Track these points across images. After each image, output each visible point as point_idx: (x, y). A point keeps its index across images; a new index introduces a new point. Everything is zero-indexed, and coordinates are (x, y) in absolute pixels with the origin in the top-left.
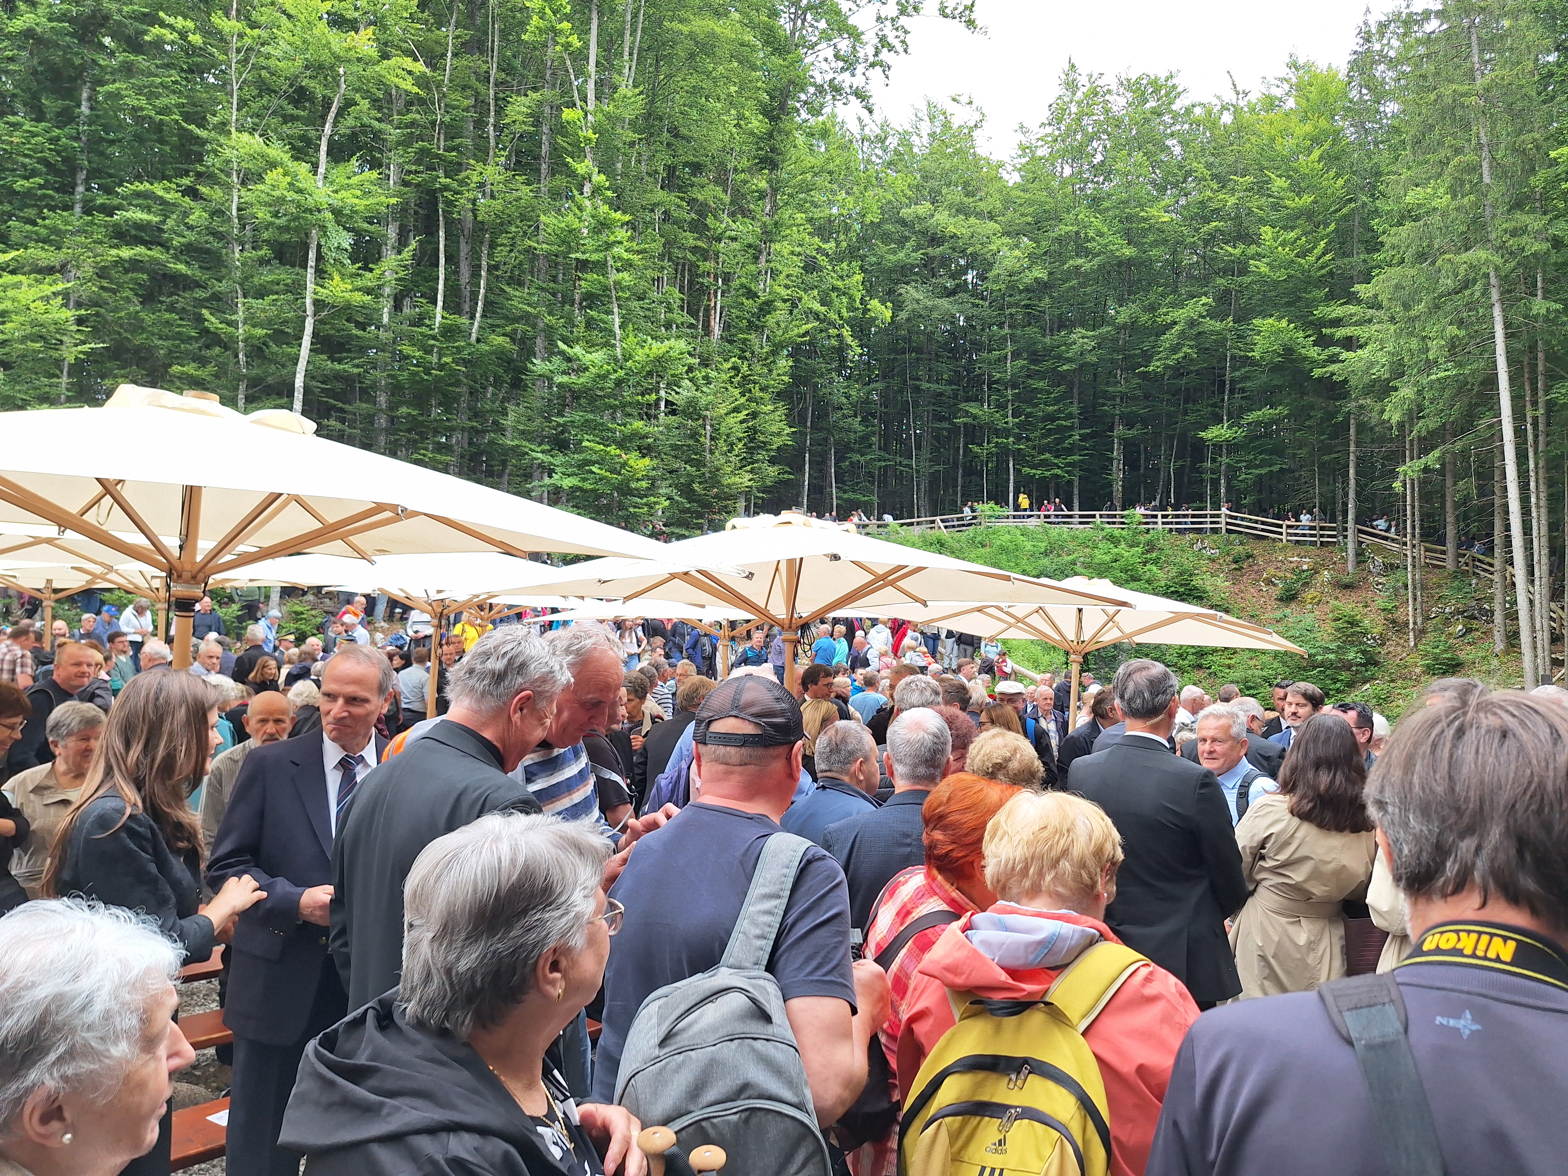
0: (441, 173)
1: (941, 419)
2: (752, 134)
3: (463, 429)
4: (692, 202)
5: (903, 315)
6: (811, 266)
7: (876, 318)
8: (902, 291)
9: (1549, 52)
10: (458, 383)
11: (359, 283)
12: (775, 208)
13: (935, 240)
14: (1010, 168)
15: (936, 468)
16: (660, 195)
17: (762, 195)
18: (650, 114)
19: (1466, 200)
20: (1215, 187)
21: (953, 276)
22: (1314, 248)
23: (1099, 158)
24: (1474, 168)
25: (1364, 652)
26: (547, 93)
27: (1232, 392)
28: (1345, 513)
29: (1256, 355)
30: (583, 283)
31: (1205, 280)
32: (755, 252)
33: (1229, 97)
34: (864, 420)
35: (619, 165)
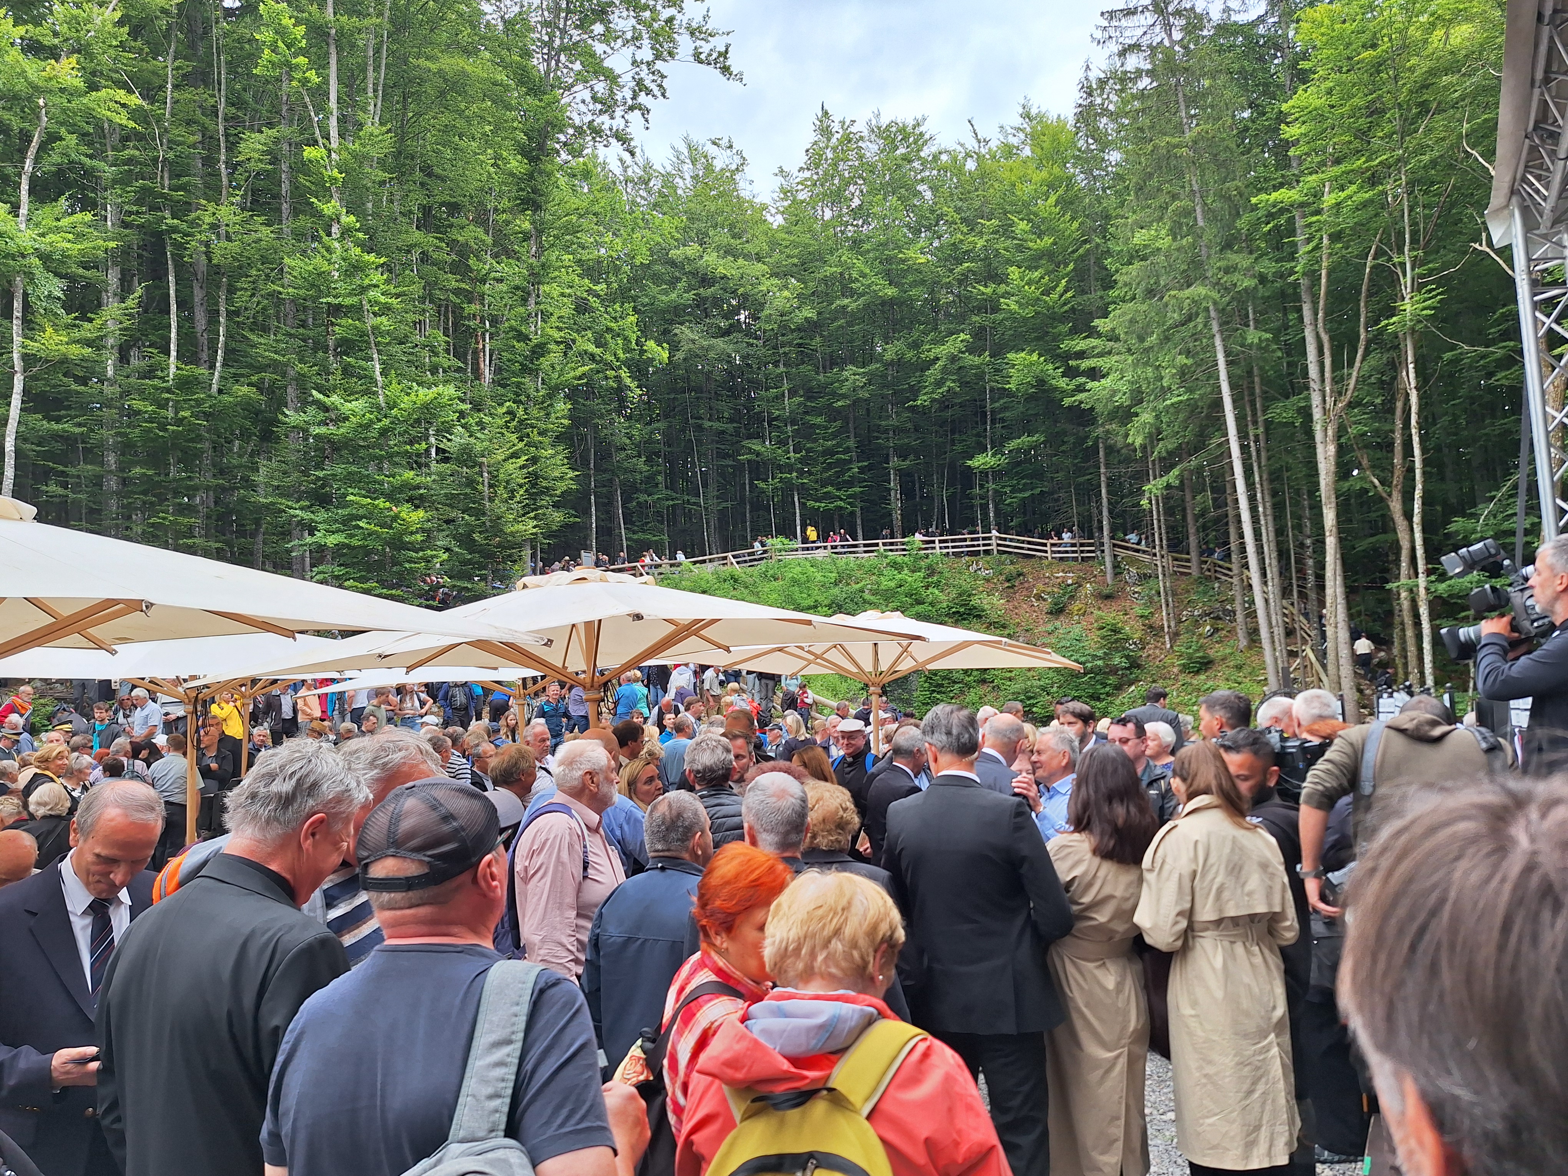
0: (167, 214)
1: (726, 456)
2: (512, 174)
3: (208, 488)
4: (452, 244)
5: (680, 355)
6: (582, 307)
7: (653, 359)
8: (677, 331)
9: (1243, 109)
10: (199, 438)
11: (76, 334)
12: (541, 248)
13: (706, 280)
14: (773, 211)
15: (724, 505)
16: (417, 236)
17: (527, 237)
18: (400, 153)
19: (1184, 242)
20: (965, 230)
21: (726, 317)
22: (1057, 286)
23: (856, 202)
24: (1189, 213)
25: (1127, 657)
26: (284, 130)
27: (993, 421)
28: (1101, 529)
29: (1012, 386)
30: (337, 328)
31: (961, 318)
32: (523, 295)
33: (971, 144)
34: (649, 460)
35: (370, 205)
